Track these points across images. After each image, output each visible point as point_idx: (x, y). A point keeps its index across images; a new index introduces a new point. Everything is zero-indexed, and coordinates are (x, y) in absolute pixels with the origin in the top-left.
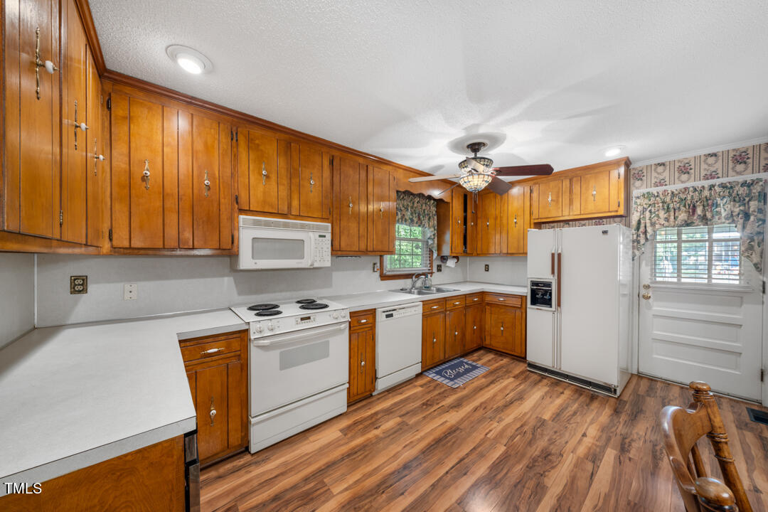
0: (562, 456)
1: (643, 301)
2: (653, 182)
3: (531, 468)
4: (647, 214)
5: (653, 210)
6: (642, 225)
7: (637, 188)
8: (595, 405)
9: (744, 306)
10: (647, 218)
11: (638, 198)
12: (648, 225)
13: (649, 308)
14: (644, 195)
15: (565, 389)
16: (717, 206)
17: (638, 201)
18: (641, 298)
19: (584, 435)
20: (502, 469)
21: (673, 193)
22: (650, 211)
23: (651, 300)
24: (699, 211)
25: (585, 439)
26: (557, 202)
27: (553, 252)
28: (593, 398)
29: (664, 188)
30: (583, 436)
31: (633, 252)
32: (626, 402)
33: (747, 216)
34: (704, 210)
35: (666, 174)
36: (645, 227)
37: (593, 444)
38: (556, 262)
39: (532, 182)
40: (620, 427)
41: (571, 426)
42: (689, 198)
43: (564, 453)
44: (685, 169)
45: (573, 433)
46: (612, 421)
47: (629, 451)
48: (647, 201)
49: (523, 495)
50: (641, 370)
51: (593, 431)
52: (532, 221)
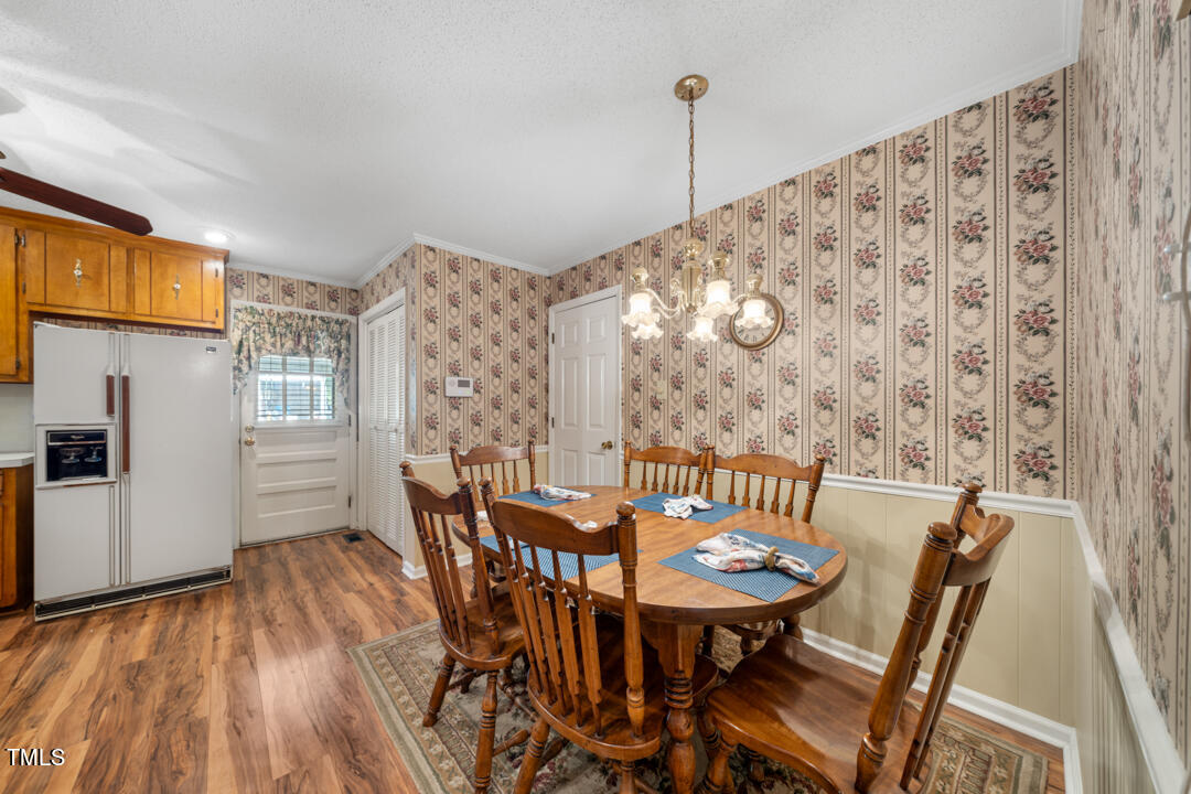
0: (202, 676)
1: (245, 448)
2: (255, 295)
3: (163, 722)
4: (251, 334)
5: (257, 331)
6: (245, 349)
7: (236, 297)
8: (207, 603)
9: (338, 440)
10: (251, 340)
11: (239, 310)
12: (252, 349)
13: (253, 455)
14: (246, 309)
15: (145, 610)
16: (318, 339)
17: (240, 315)
18: (243, 445)
19: (216, 638)
20: (108, 765)
21: (279, 314)
22: (254, 331)
23: (255, 446)
24: (304, 340)
25: (219, 642)
26: (97, 282)
27: (111, 373)
28: (198, 599)
29: (271, 306)
30: (214, 640)
31: (235, 384)
32: (242, 581)
33: (339, 354)
34: (308, 342)
35: (269, 290)
36: (249, 350)
37: (233, 640)
38: (118, 393)
39: (23, 222)
40: (253, 606)
41: (190, 642)
42: (294, 324)
43: (202, 671)
44: (288, 291)
45: (198, 647)
46: (239, 606)
47: (275, 620)
48: (250, 318)
49: (175, 755)
50: (244, 541)
51: (224, 629)
52: (23, 307)
